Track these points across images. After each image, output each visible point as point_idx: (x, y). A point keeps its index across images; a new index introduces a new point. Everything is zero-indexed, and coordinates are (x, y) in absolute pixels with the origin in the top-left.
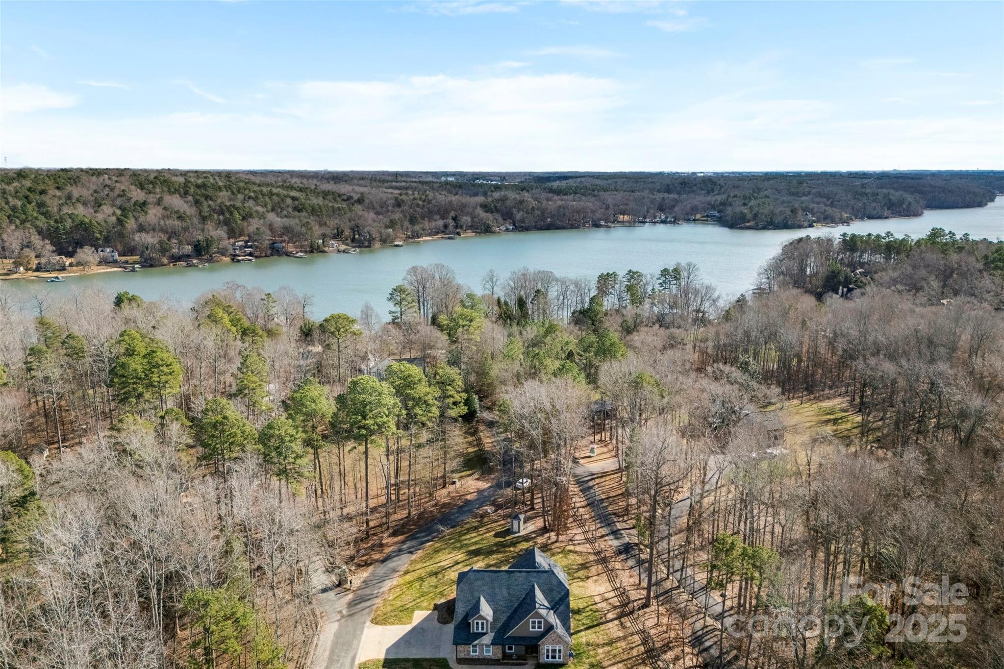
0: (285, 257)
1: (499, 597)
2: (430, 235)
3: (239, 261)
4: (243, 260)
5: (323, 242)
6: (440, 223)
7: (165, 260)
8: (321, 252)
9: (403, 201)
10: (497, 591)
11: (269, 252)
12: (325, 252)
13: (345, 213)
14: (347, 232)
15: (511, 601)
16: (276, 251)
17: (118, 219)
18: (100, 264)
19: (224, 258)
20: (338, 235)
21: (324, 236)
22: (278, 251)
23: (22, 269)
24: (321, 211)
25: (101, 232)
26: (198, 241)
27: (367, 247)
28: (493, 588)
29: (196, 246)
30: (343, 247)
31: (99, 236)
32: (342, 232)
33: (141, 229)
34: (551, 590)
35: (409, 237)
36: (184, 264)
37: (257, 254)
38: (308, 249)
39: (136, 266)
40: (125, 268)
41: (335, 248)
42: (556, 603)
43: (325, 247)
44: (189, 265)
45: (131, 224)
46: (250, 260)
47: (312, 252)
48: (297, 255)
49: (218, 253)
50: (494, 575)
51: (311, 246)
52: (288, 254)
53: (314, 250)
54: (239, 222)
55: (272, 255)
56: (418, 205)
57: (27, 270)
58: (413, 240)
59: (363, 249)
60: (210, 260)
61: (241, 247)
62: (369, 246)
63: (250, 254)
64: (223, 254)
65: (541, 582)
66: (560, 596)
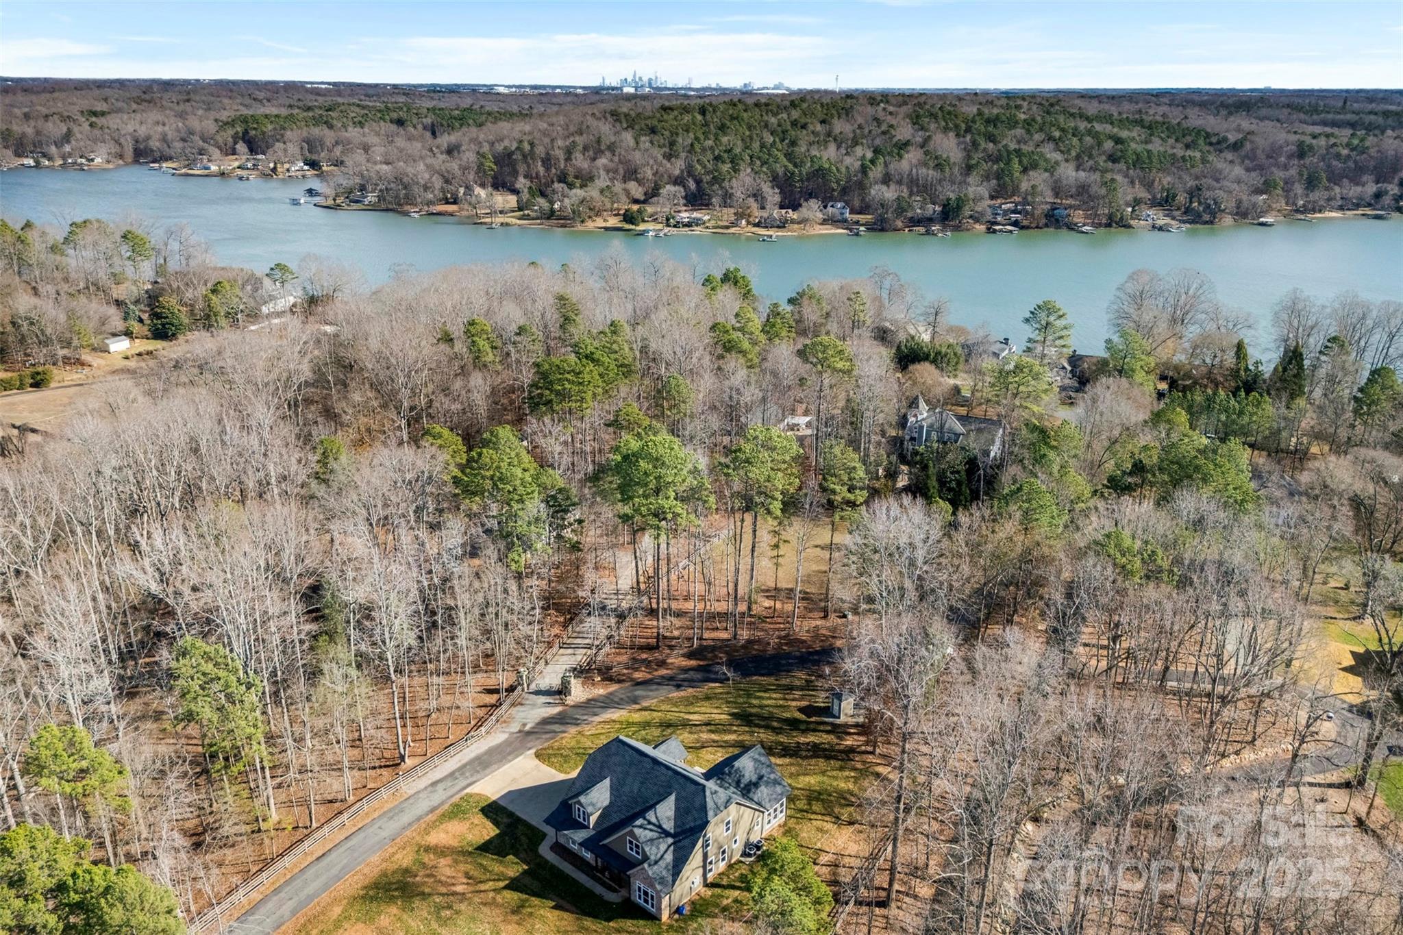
0: (1064, 231)
1: (626, 789)
2: (1341, 208)
3: (995, 231)
4: (1000, 231)
5: (1133, 211)
6: (1371, 188)
7: (899, 224)
8: (1124, 226)
9: (1311, 147)
10: (629, 780)
11: (1044, 221)
12: (1129, 227)
13: (1193, 166)
14: (1181, 198)
15: (636, 803)
16: (1054, 220)
17: (863, 166)
18: (824, 222)
19: (977, 226)
20: (1165, 202)
21: (1137, 202)
22: (1057, 220)
23: (744, 222)
24: (1151, 162)
25: (838, 182)
26: (949, 200)
27: (1206, 223)
28: (628, 773)
29: (944, 206)
30: (1162, 221)
31: (835, 186)
32: (1174, 196)
33: (886, 180)
34: (688, 812)
35: (1297, 211)
36: (922, 229)
37: (1025, 223)
38: (1104, 221)
39: (862, 228)
40: (851, 230)
41: (1150, 221)
42: (683, 832)
43: (1132, 218)
44: (928, 233)
45: (876, 172)
46: (1011, 232)
47: (1109, 225)
48: (1083, 229)
49: (971, 217)
50: (637, 757)
51: (1111, 217)
52: (1071, 227)
53: (1116, 222)
54: (1017, 174)
55: (1046, 225)
56: (1338, 156)
57: (748, 223)
58: (1302, 217)
59: (1198, 226)
60: (957, 228)
61: (1006, 212)
62: (1211, 222)
63: (1015, 224)
64: (977, 220)
65: (684, 794)
66: (692, 824)
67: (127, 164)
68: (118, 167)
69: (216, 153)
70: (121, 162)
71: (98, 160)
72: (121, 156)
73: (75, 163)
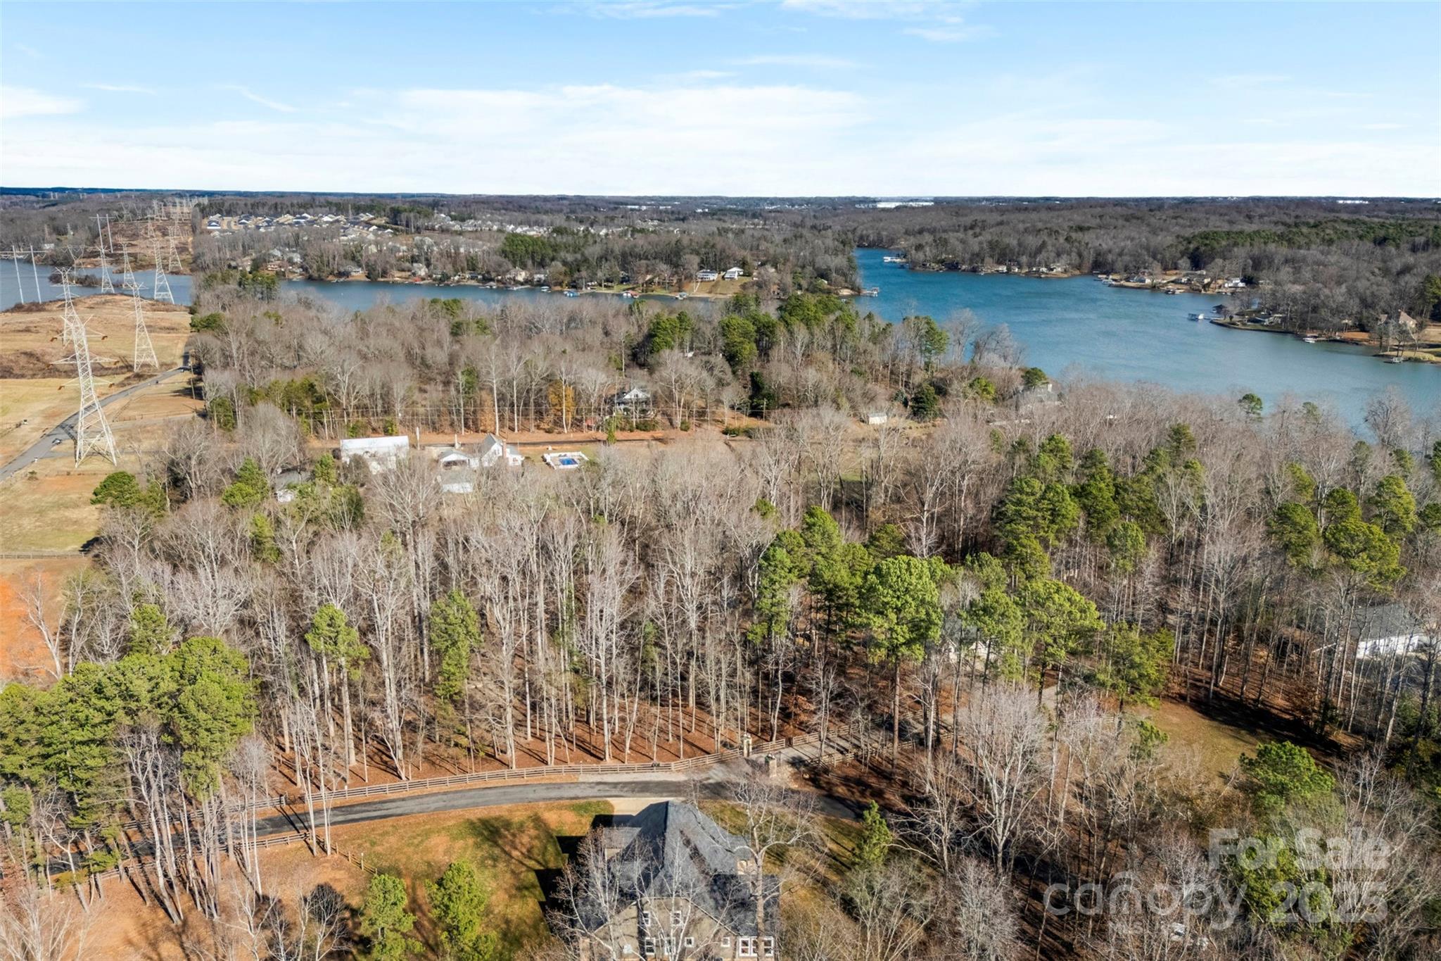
67: (1083, 274)
68: (1074, 276)
69: (1157, 267)
70: (1077, 272)
71: (1058, 270)
72: (1079, 267)
73: (1037, 271)
